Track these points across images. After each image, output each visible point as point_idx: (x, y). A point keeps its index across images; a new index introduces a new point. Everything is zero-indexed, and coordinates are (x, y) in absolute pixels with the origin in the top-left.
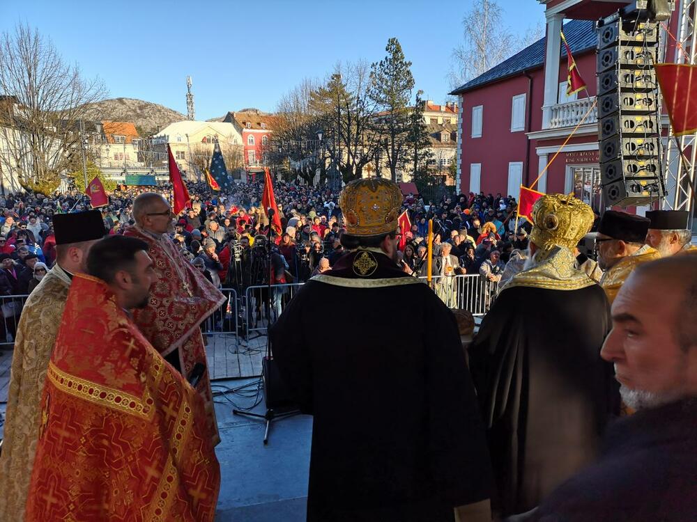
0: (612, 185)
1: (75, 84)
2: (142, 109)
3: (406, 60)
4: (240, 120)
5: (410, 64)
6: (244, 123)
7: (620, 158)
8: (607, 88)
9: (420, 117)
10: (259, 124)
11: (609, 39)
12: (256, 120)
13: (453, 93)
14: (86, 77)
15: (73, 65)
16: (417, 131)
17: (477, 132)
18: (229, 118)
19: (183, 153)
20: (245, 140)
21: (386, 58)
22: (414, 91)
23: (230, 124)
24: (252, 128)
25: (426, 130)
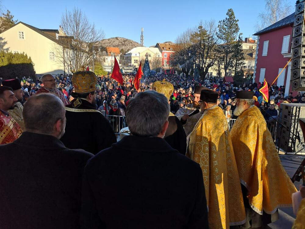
0: (295, 80)
1: (93, 32)
2: (125, 42)
3: (236, 19)
4: (161, 46)
5: (238, 20)
6: (163, 48)
7: (300, 68)
8: (297, 34)
9: (240, 45)
10: (169, 48)
11: (300, 10)
12: (168, 47)
13: (255, 35)
14: (97, 29)
15: (92, 24)
16: (238, 52)
17: (265, 53)
18: (157, 46)
19: (137, 60)
20: (163, 55)
21: (226, 18)
22: (239, 33)
23: (157, 48)
24: (166, 50)
25: (242, 52)
